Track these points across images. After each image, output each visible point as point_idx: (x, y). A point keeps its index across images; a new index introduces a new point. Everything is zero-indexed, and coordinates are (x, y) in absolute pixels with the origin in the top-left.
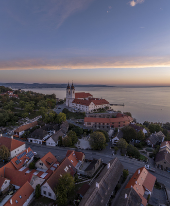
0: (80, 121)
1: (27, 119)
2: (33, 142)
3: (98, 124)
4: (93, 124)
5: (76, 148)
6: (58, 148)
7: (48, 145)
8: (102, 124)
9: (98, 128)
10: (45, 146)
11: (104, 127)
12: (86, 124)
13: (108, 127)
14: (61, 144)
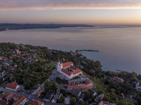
0: (66, 85)
1: (39, 85)
2: (46, 100)
3: (74, 89)
4: (72, 89)
5: (64, 103)
6: (57, 103)
7: (52, 102)
8: (76, 89)
9: (74, 91)
10: (51, 103)
11: (77, 90)
12: (68, 89)
13: (79, 90)
14: (58, 101)
